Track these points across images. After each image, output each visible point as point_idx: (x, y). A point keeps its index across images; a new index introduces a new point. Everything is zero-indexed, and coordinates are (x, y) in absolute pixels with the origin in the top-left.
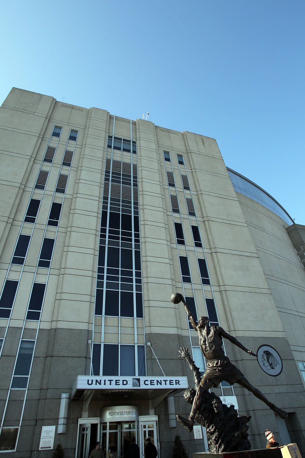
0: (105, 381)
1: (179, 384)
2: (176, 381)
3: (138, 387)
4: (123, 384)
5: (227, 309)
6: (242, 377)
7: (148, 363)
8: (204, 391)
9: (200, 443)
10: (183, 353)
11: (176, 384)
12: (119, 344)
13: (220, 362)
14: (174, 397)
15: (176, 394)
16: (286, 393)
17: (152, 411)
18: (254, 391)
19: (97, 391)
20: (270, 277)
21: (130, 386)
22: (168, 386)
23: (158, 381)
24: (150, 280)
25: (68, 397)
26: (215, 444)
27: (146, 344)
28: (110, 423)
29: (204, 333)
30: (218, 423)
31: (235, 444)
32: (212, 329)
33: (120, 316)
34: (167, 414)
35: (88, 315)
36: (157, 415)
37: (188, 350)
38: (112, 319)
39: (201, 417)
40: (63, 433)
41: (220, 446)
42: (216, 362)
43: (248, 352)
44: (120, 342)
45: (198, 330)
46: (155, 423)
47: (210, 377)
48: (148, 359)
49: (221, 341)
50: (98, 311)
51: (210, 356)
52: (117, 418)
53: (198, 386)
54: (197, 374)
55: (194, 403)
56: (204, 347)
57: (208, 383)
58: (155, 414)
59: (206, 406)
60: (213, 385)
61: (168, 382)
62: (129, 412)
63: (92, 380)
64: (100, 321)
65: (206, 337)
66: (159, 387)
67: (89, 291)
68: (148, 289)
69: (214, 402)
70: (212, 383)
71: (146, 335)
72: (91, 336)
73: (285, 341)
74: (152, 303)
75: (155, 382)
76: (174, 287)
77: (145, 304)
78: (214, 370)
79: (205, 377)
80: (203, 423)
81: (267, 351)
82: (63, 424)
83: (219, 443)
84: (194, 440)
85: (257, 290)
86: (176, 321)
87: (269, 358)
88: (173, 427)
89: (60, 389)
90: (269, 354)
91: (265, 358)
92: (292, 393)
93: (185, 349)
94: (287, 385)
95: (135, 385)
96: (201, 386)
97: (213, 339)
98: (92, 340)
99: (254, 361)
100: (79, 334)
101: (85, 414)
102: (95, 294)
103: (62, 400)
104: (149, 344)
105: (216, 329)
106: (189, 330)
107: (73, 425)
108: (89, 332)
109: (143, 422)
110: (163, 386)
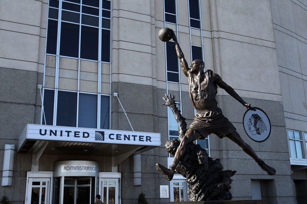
0: (61, 132)
1: (150, 141)
2: (147, 137)
3: (101, 140)
4: (84, 137)
5: (218, 61)
6: (234, 131)
7: (113, 116)
8: (189, 142)
9: (166, 202)
10: (168, 100)
11: (147, 141)
12: (78, 93)
13: (212, 114)
14: (141, 155)
15: (144, 152)
16: (267, 160)
17: (114, 168)
18: (244, 146)
19: (51, 142)
20: (278, 28)
21: (92, 139)
22: (137, 142)
23: (125, 136)
24: (122, 14)
25: (13, 148)
26: (195, 194)
27: (112, 94)
28: (65, 177)
29: (197, 79)
30: (201, 174)
31: (217, 194)
32: (207, 76)
33: (80, 58)
34: (132, 172)
35: (37, 53)
36: (120, 172)
37: (174, 98)
38: (69, 61)
39: (183, 168)
40: (9, 185)
41: (199, 196)
42: (206, 113)
43: (245, 105)
44: (78, 90)
45: (190, 75)
46: (117, 180)
47: (198, 128)
48: (113, 112)
49: (216, 90)
50: (51, 49)
51: (200, 106)
52: (74, 173)
53: (182, 137)
54: (182, 124)
55: (176, 153)
56: (194, 95)
57: (195, 134)
58: (118, 172)
59: (189, 157)
60: (200, 137)
61: (137, 138)
62: (88, 168)
63: (46, 131)
64: (54, 62)
65: (198, 84)
66: (127, 142)
67: (39, 21)
68: (119, 26)
69: (200, 154)
70: (199, 135)
71: (113, 84)
72: (42, 80)
73: (279, 106)
74: (123, 45)
75: (122, 137)
76: (154, 26)
77: (113, 45)
78: (203, 122)
79: (192, 128)
80: (183, 174)
81: (256, 115)
82: (9, 177)
83: (199, 192)
84: (160, 198)
85: (259, 42)
86: (152, 70)
87: (257, 123)
88: (138, 185)
89: (3, 139)
90: (257, 118)
91: (253, 122)
92: (275, 161)
93: (171, 96)
94: (271, 153)
95: (98, 138)
96: (186, 136)
97: (207, 87)
98: (42, 84)
99: (239, 124)
100: (25, 77)
101: (35, 167)
102: (46, 26)
103: (6, 151)
104: (116, 94)
105: (212, 76)
106: (167, 82)
107: (20, 178)
108: (38, 75)
109: (103, 179)
110: (131, 142)
